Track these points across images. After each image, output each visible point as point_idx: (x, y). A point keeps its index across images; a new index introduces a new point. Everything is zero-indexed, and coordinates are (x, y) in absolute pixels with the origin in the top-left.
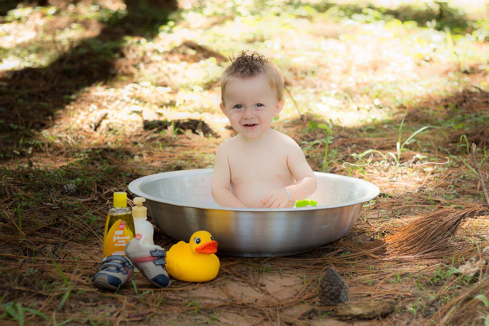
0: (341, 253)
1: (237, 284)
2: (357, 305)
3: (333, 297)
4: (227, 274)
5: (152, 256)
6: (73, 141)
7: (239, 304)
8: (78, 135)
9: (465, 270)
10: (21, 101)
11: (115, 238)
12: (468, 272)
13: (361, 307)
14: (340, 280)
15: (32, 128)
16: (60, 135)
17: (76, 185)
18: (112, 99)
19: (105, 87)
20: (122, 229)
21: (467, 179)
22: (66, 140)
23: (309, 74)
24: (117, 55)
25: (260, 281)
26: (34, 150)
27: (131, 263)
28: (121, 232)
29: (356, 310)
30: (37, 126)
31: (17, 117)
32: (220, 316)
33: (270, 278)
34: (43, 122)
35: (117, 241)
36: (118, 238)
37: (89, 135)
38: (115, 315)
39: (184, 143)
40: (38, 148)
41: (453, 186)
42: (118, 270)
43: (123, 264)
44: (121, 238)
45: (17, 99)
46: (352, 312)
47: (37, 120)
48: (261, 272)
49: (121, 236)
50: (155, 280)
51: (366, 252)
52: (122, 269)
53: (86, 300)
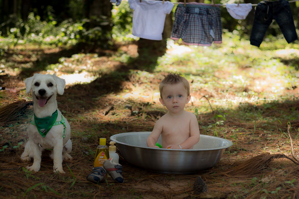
0: (211, 173)
1: (156, 184)
2: (209, 194)
3: (199, 190)
4: (153, 180)
5: (116, 168)
6: (93, 120)
7: (154, 192)
8: (96, 117)
9: (265, 180)
10: (70, 100)
11: (99, 160)
12: (266, 181)
13: (211, 194)
14: (203, 182)
15: (73, 113)
16: (87, 117)
17: (88, 138)
18: (117, 101)
19: (115, 94)
20: (103, 155)
21: (287, 143)
22: (90, 119)
23: (225, 91)
24: (124, 79)
25: (168, 183)
26: (73, 123)
27: (105, 171)
28: (102, 157)
29: (209, 196)
30: (76, 112)
31: (66, 107)
32: (144, 196)
33: (173, 182)
34: (79, 110)
35: (100, 161)
36: (101, 160)
37: (102, 117)
38: (94, 193)
39: (150, 123)
40: (75, 123)
41: (278, 147)
42: (99, 174)
43: (102, 171)
44: (102, 160)
45: (68, 99)
46: (207, 197)
47: (77, 109)
48: (170, 180)
49: (102, 159)
50: (116, 179)
51: (223, 173)
52: (101, 173)
53: (82, 187)
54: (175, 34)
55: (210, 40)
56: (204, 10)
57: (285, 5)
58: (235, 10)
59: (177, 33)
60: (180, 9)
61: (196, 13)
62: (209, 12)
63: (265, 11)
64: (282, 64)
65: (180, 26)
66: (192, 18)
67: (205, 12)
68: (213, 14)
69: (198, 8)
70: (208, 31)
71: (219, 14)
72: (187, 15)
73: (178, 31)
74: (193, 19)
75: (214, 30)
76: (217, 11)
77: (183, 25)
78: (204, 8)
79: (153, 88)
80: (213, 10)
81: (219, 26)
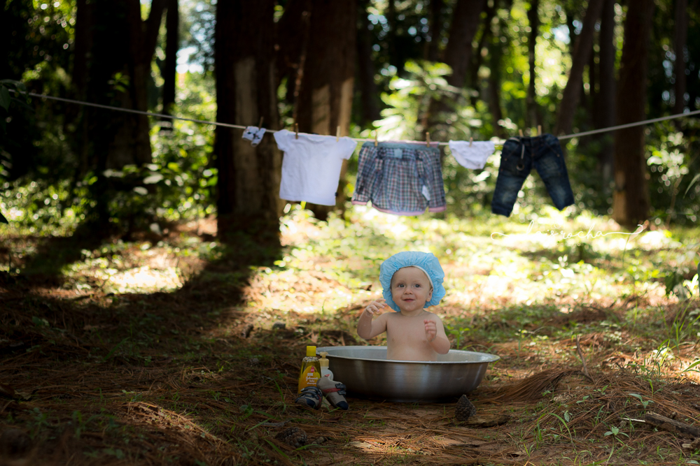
2: (482, 418)
3: (465, 415)
5: (337, 388)
11: (307, 379)
13: (484, 419)
14: (470, 403)
20: (312, 372)
27: (321, 392)
29: (481, 421)
35: (309, 380)
36: (310, 378)
42: (313, 396)
43: (316, 392)
44: (312, 379)
46: (478, 422)
49: (311, 377)
50: (339, 405)
52: (316, 396)
54: (360, 196)
55: (422, 204)
56: (411, 153)
57: (552, 143)
58: (464, 152)
59: (364, 193)
60: (369, 150)
61: (397, 159)
62: (420, 157)
63: (518, 154)
64: (525, 260)
65: (369, 180)
66: (389, 166)
67: (413, 155)
68: (427, 158)
69: (401, 148)
70: (418, 189)
71: (437, 160)
72: (379, 163)
73: (364, 189)
74: (391, 169)
75: (430, 186)
76: (434, 154)
77: (375, 177)
78: (411, 150)
79: (300, 298)
80: (426, 153)
81: (436, 182)
